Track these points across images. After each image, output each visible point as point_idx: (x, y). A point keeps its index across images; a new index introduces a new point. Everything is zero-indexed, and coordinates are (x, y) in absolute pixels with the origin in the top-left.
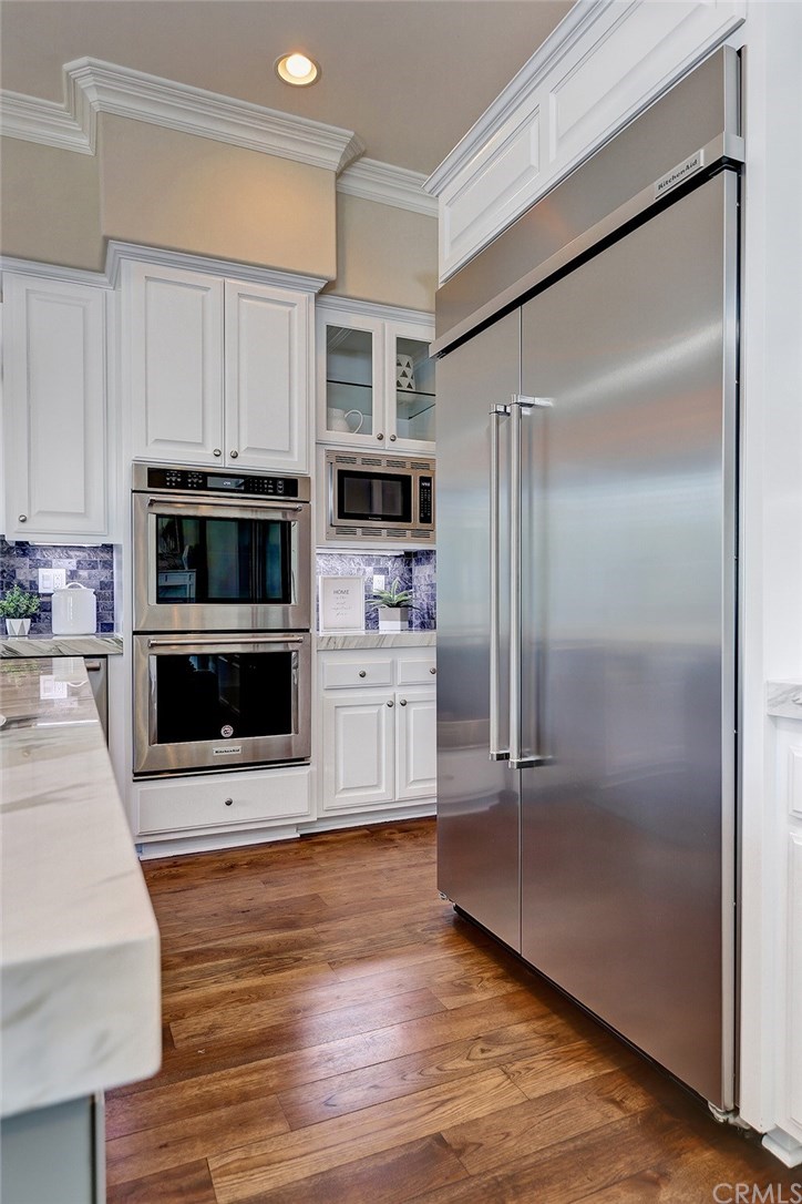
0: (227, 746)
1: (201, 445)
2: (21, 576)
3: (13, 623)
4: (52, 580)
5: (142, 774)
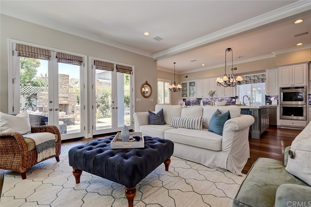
0: (293, 117)
1: (289, 84)
2: (268, 99)
3: (267, 104)
4: (272, 99)
5: (281, 119)
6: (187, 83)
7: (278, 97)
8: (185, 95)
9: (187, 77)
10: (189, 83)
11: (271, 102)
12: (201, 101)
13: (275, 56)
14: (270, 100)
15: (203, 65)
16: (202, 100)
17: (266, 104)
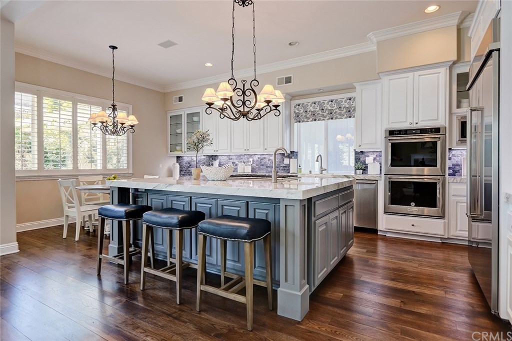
0: (413, 209)
1: (406, 122)
2: (361, 159)
3: (358, 171)
4: (369, 160)
5: (386, 212)
6: (181, 115)
7: (381, 156)
8: (178, 148)
9: (181, 99)
10: (187, 114)
11: (367, 167)
12: (214, 162)
13: (375, 48)
14: (365, 162)
15: (209, 65)
16: (218, 161)
17: (355, 173)
